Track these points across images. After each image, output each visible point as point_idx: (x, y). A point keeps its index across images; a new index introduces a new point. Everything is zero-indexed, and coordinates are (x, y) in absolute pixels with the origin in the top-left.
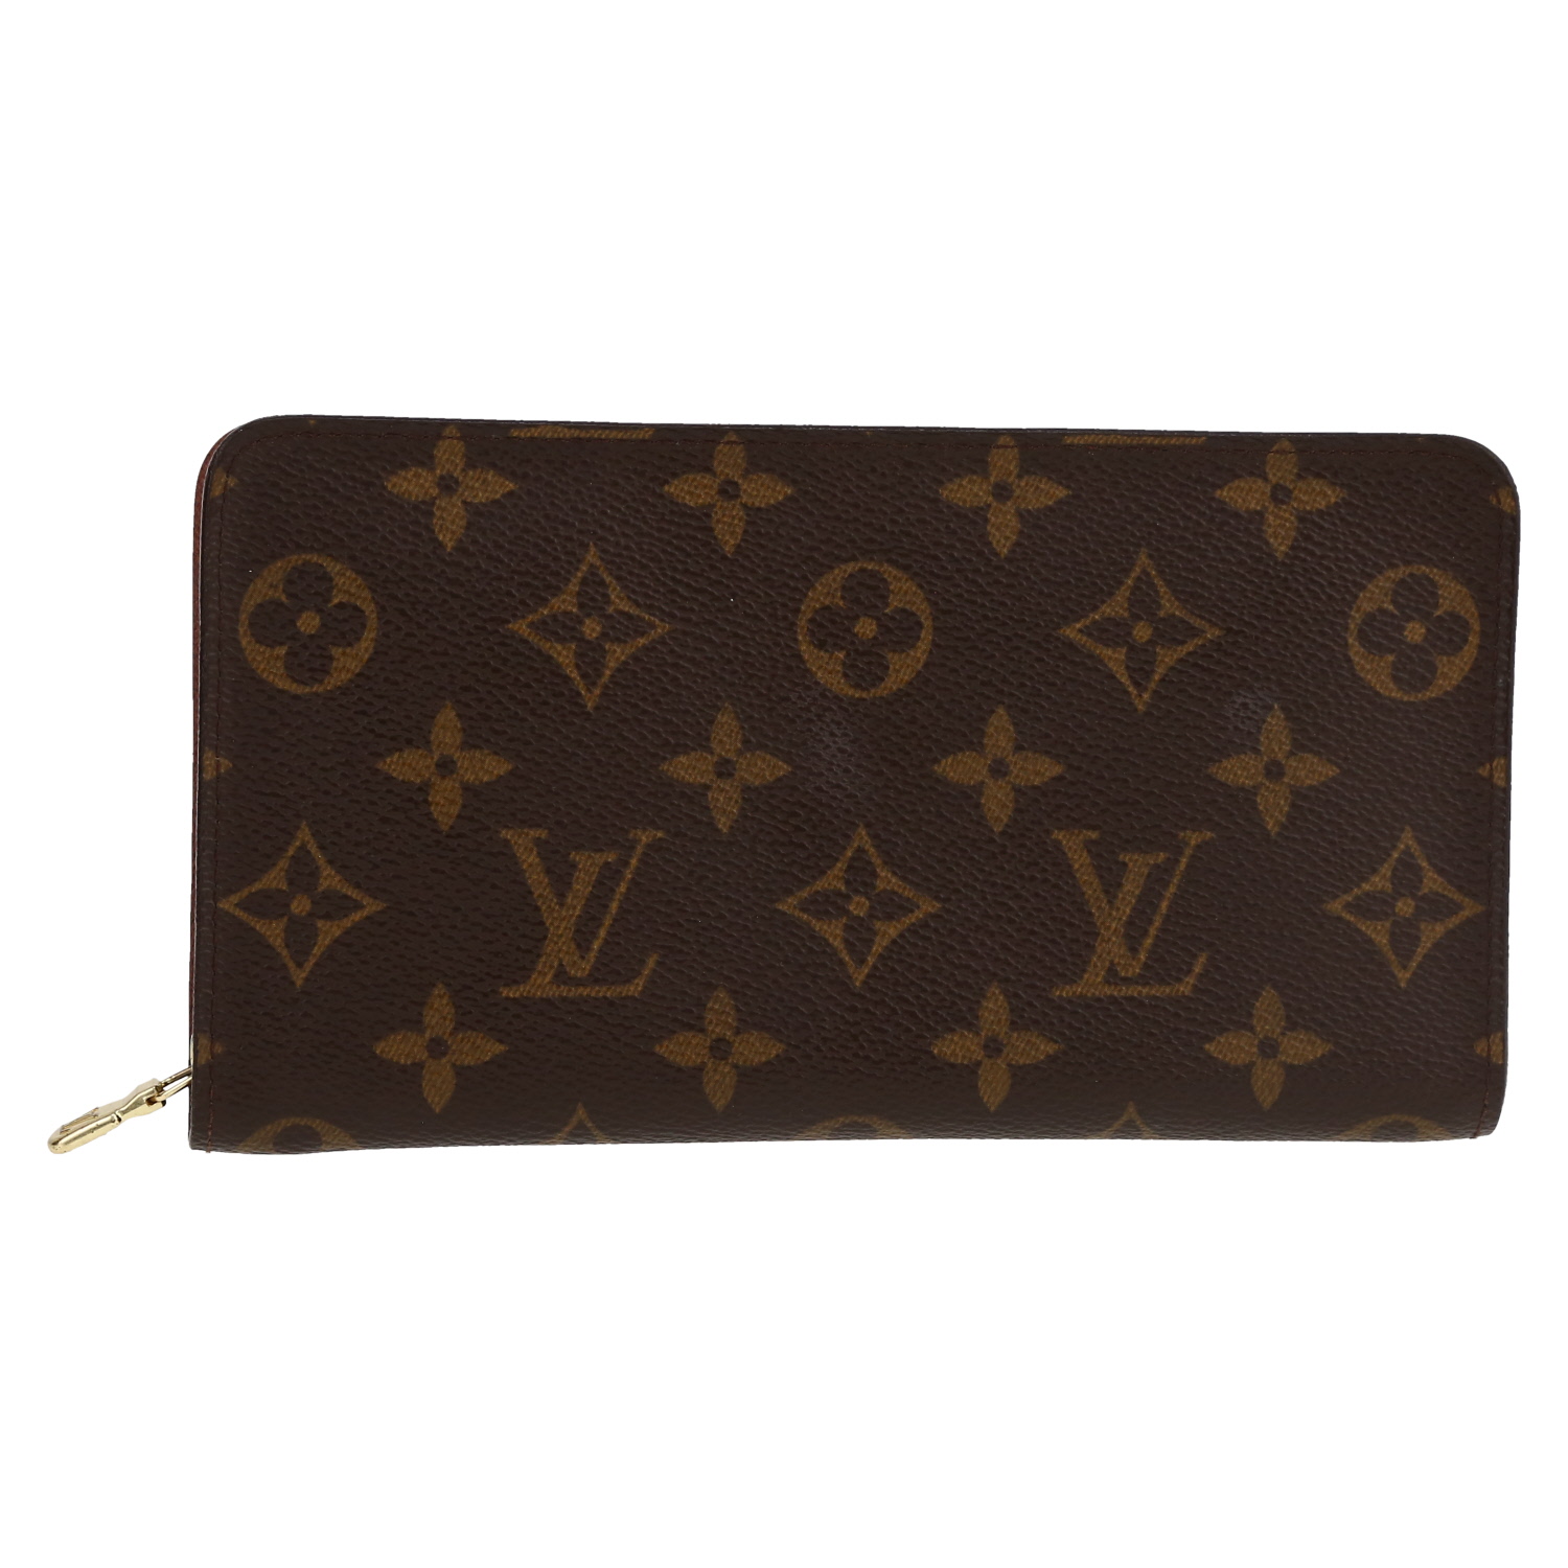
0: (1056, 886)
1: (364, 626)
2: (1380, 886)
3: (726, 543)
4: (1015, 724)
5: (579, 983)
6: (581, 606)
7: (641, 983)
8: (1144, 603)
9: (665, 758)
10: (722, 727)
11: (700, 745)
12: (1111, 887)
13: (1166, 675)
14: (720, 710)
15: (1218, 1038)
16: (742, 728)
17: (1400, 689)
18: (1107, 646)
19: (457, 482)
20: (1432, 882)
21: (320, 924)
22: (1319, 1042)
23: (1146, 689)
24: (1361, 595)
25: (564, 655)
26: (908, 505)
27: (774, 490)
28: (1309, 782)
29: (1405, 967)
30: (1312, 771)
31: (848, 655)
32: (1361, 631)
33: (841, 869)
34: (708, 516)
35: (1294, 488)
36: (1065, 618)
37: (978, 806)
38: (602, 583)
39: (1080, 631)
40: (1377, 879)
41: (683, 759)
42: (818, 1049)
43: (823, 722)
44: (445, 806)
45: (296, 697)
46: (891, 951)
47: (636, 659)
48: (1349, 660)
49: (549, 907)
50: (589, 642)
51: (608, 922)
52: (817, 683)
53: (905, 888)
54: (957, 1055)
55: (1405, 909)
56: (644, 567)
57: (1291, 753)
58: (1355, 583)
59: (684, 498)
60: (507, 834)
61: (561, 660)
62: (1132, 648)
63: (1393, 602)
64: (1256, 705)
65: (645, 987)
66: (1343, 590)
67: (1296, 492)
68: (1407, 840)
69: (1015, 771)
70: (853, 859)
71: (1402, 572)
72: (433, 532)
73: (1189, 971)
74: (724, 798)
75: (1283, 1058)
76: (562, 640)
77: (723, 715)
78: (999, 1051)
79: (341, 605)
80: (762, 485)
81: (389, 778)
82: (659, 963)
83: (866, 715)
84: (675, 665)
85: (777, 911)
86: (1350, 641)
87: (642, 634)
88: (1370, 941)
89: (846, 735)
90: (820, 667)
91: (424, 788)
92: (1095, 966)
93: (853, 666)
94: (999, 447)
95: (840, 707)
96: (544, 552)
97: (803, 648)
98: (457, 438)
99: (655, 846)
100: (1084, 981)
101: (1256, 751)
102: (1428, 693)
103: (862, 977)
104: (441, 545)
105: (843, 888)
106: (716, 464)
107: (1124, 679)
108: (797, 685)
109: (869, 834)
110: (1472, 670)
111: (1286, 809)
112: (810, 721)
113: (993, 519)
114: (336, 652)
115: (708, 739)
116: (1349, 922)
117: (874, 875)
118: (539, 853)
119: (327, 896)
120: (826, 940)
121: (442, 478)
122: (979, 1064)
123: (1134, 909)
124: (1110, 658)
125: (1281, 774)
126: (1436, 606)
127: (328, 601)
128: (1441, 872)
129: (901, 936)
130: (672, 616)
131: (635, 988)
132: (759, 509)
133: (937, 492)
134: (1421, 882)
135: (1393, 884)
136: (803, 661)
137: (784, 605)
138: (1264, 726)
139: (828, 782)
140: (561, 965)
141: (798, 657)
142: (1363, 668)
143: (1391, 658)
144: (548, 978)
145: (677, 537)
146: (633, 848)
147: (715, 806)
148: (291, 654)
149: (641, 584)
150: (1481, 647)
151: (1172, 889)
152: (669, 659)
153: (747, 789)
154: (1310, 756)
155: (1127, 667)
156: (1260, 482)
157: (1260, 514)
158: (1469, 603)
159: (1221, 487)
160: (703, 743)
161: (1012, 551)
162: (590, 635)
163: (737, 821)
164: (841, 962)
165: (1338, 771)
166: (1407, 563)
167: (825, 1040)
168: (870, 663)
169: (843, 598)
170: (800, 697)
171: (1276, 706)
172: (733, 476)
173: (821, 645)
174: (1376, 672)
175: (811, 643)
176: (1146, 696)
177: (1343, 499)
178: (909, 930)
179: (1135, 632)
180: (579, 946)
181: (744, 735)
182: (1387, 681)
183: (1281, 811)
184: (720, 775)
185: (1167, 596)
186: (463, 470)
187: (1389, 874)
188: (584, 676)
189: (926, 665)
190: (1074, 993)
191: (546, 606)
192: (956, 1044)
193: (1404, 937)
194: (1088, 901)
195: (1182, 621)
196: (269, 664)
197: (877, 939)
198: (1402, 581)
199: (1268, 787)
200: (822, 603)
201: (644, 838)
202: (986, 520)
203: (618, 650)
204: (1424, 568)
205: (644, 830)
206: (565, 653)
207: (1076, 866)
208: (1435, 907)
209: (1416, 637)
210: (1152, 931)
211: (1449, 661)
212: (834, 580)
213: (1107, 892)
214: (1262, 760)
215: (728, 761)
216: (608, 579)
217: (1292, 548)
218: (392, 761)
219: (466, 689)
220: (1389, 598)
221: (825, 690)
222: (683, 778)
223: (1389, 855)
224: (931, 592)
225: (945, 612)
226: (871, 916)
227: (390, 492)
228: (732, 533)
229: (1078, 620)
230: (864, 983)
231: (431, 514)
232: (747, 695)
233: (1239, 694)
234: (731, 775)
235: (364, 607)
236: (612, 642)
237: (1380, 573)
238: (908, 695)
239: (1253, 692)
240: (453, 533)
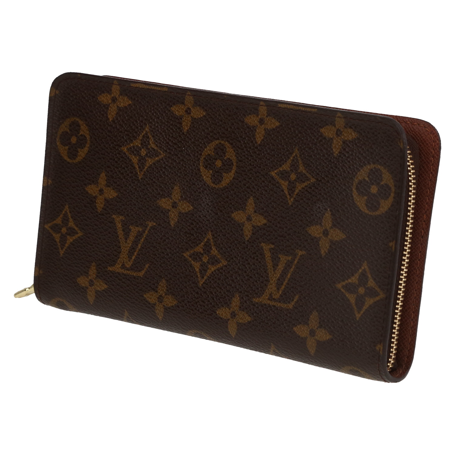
0: (260, 262)
1: (86, 143)
2: (354, 281)
3: (185, 128)
4: (255, 203)
5: (128, 270)
6: (142, 144)
7: (143, 273)
8: (295, 167)
9: (158, 199)
10: (175, 191)
11: (168, 196)
12: (275, 266)
13: (298, 193)
14: (175, 185)
15: (297, 326)
16: (181, 192)
17: (368, 210)
18: (283, 180)
19: (116, 99)
20: (371, 283)
21: (68, 237)
22: (328, 334)
23: (292, 197)
24: (358, 173)
25: (135, 160)
26: (235, 122)
27: (200, 113)
28: (336, 239)
29: (359, 313)
30: (337, 235)
31: (213, 172)
32: (357, 186)
33: (202, 245)
34: (181, 119)
35: (343, 131)
36: (272, 168)
37: (242, 230)
38: (148, 137)
39: (276, 173)
40: (354, 279)
41: (163, 200)
42: (186, 304)
43: (203, 194)
44: (100, 205)
45: (69, 163)
46: (211, 276)
47: (154, 164)
48: (352, 196)
49: (123, 242)
50: (142, 157)
51: (137, 250)
52: (203, 180)
53: (218, 255)
54: (223, 315)
55: (361, 291)
56: (161, 134)
57: (331, 228)
58: (357, 168)
59: (176, 112)
60: (114, 216)
61: (134, 161)
62: (290, 182)
63: (368, 177)
64: (323, 208)
65: (144, 274)
66: (353, 170)
67: (343, 133)
68: (365, 266)
69: (253, 220)
70: (206, 242)
71: (372, 166)
72: (107, 114)
73: (293, 300)
74: (174, 215)
75: (316, 338)
76: (135, 155)
77: (176, 187)
78: (235, 316)
79: (81, 135)
80: (197, 111)
81: (87, 193)
82: (149, 267)
83: (216, 193)
84: (165, 168)
85: (183, 255)
86: (353, 189)
87: (157, 156)
88: (349, 300)
89: (209, 199)
90: (205, 175)
91: (95, 197)
92: (267, 293)
93: (214, 176)
94: (261, 105)
95: (209, 189)
96: (134, 125)
97: (201, 168)
98: (118, 85)
99: (153, 228)
100: (263, 297)
101: (321, 225)
102: (377, 213)
103: (202, 283)
104: (108, 119)
105: (202, 252)
106: (186, 101)
107: (287, 193)
108: (198, 180)
109: (211, 234)
110: (392, 206)
111: (328, 247)
112: (200, 193)
113: (258, 131)
114: (79, 150)
115: (171, 194)
116: (343, 292)
117: (211, 248)
118: (122, 224)
119: (70, 228)
120: (194, 268)
121: (113, 97)
122: (229, 320)
123: (280, 275)
124: (283, 184)
125: (328, 234)
126: (382, 180)
127: (79, 133)
128: (375, 279)
129: (215, 271)
130: (166, 151)
131: (141, 274)
132: (195, 119)
133: (244, 119)
134: (368, 282)
135: (358, 281)
136: (201, 172)
137: (198, 152)
138: (324, 216)
139: (203, 215)
140: (123, 262)
141: (199, 170)
142: (356, 200)
143: (366, 198)
144: (120, 266)
145: (172, 125)
146: (147, 227)
147: (171, 217)
148: (69, 149)
149: (159, 139)
150: (394, 198)
151: (292, 270)
152: (163, 166)
153: (180, 213)
154: (337, 229)
155: (288, 188)
156: (333, 127)
157: (332, 139)
158: (392, 181)
159: (322, 128)
160: (169, 195)
161: (261, 142)
162: (143, 154)
163: (176, 223)
164: (197, 276)
165: (345, 237)
166: (374, 163)
167: (188, 302)
168: (218, 175)
169: (214, 152)
170: (198, 184)
171: (329, 210)
172: (190, 107)
173: (206, 167)
174: (360, 202)
175: (203, 166)
176: (292, 200)
177: (357, 137)
178: (217, 269)
179: (291, 176)
180: (129, 257)
181: (181, 194)
182: (364, 206)
183: (326, 248)
184: (173, 207)
185: (301, 165)
186: (119, 96)
187: (358, 277)
188: (139, 167)
189: (233, 178)
190: (259, 301)
191: (132, 143)
192: (224, 311)
193: (360, 301)
194: (268, 269)
195: (305, 174)
196: (63, 151)
197: (208, 271)
198: (372, 170)
199: (323, 239)
200: (208, 153)
201: (150, 225)
202: (256, 131)
203: (150, 161)
204: (379, 166)
205: (150, 222)
206: (135, 159)
207: (266, 256)
208: (371, 293)
209: (375, 191)
210: (284, 284)
211: (384, 202)
212: (212, 145)
213: (274, 267)
214: (322, 228)
215: (176, 203)
216: (150, 136)
217: (339, 153)
218: (89, 188)
219: (109, 167)
220: (367, 175)
221: (205, 183)
222: (163, 206)
223: (358, 270)
224: (237, 153)
225: (240, 161)
226: (208, 262)
227: (98, 100)
228: (187, 126)
229: (276, 169)
230: (202, 285)
231: (108, 108)
232: (184, 181)
233: (318, 203)
234: (176, 207)
235: (87, 137)
236: (148, 157)
237: (365, 165)
238: (227, 188)
239: (322, 203)
240: (112, 116)
